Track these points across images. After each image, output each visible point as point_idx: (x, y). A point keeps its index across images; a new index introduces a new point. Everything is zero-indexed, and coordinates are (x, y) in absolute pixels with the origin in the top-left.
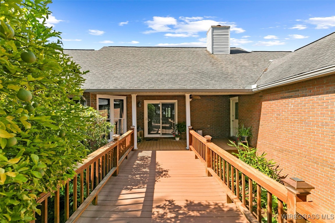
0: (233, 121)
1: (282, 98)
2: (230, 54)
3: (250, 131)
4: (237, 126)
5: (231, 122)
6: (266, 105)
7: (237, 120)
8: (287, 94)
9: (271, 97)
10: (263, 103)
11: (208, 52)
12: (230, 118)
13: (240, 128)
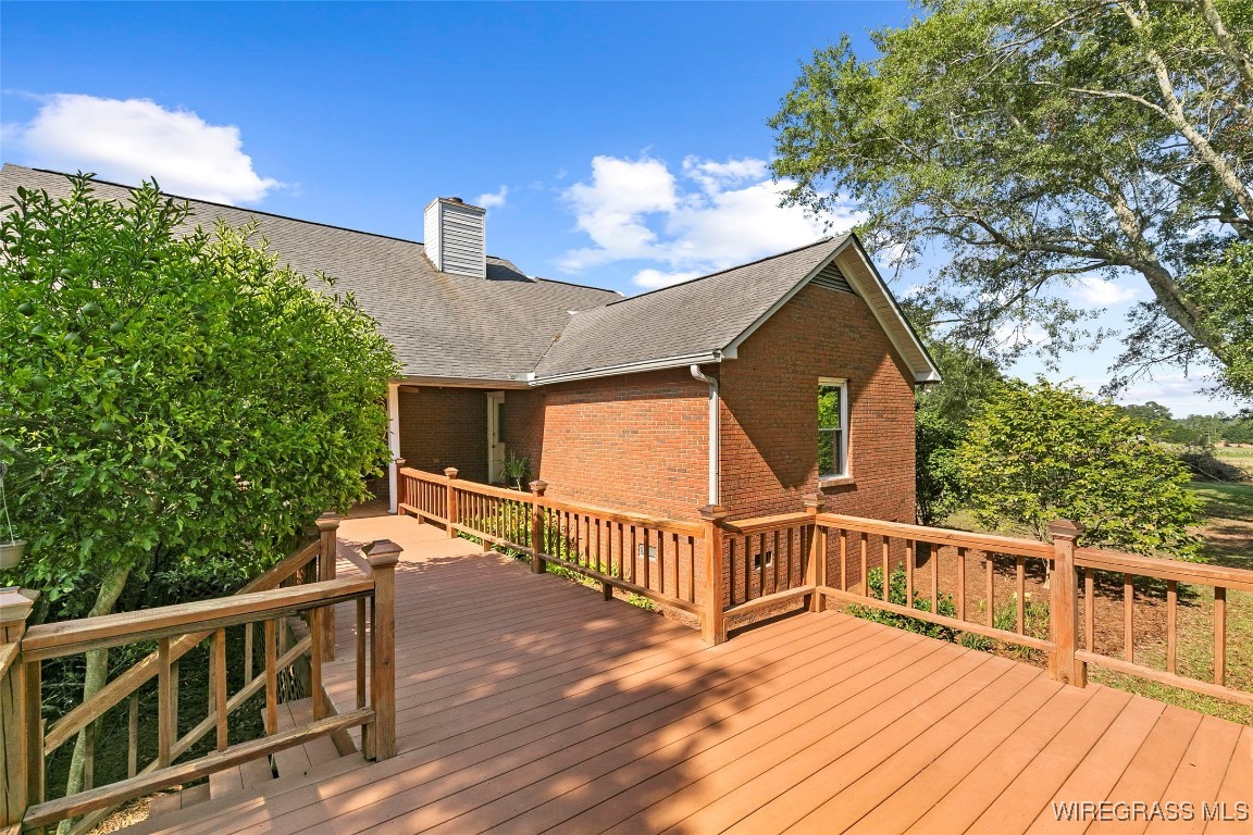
0: (494, 447)
1: (572, 402)
2: (487, 278)
3: (527, 465)
4: (503, 458)
5: (491, 450)
6: (553, 413)
7: (503, 445)
8: (577, 397)
9: (558, 399)
10: (547, 408)
11: (430, 262)
12: (486, 441)
13: (508, 459)
